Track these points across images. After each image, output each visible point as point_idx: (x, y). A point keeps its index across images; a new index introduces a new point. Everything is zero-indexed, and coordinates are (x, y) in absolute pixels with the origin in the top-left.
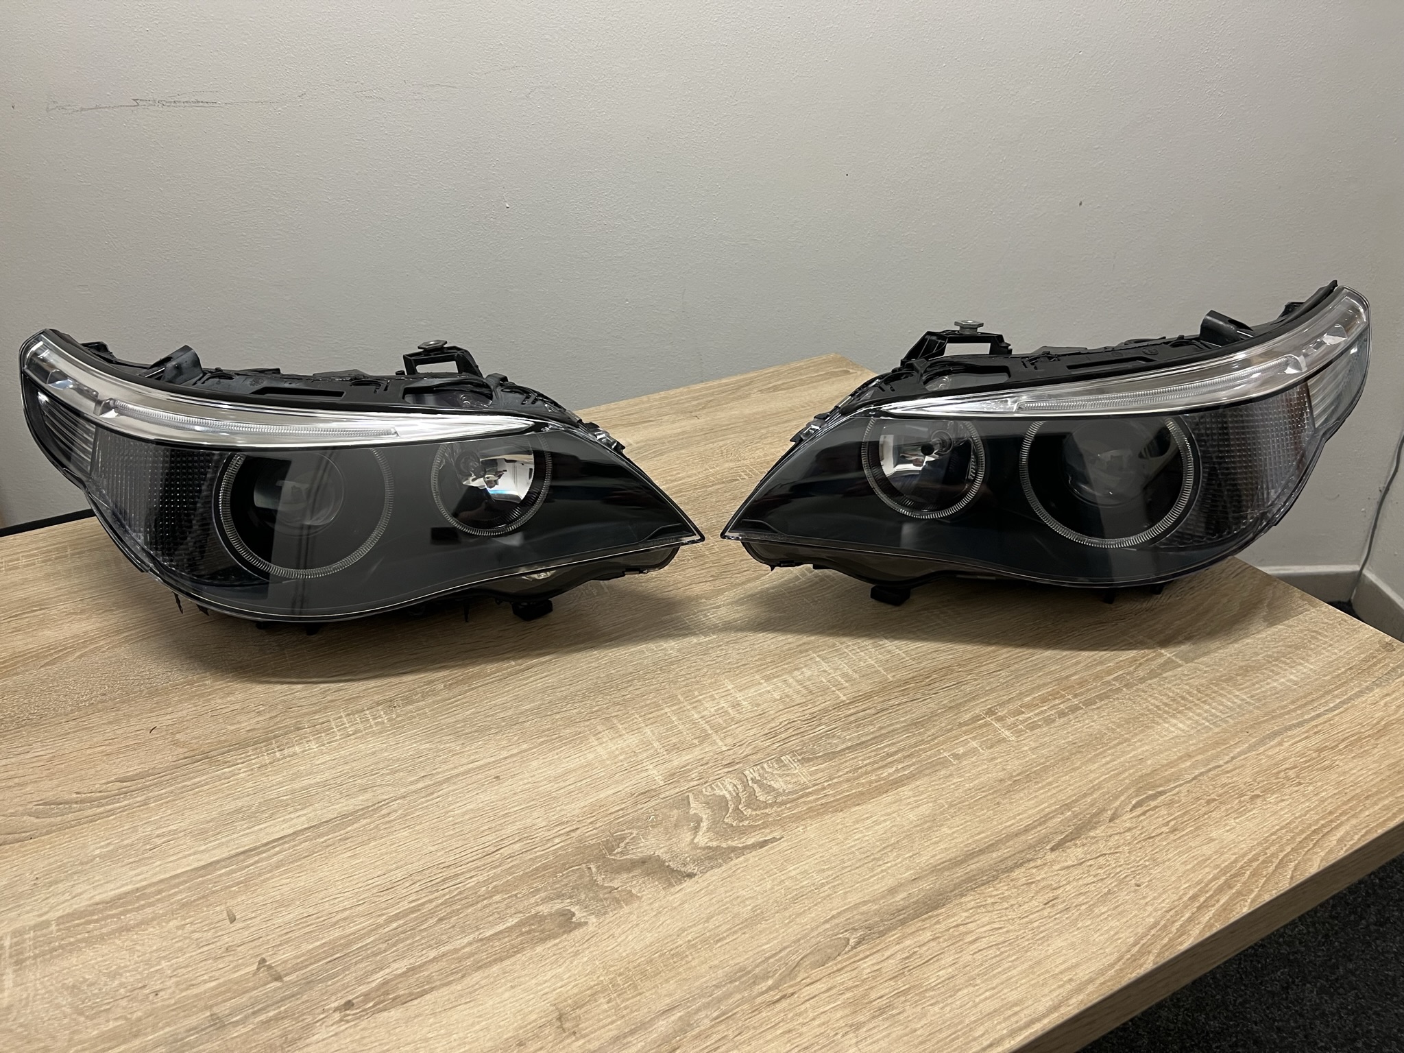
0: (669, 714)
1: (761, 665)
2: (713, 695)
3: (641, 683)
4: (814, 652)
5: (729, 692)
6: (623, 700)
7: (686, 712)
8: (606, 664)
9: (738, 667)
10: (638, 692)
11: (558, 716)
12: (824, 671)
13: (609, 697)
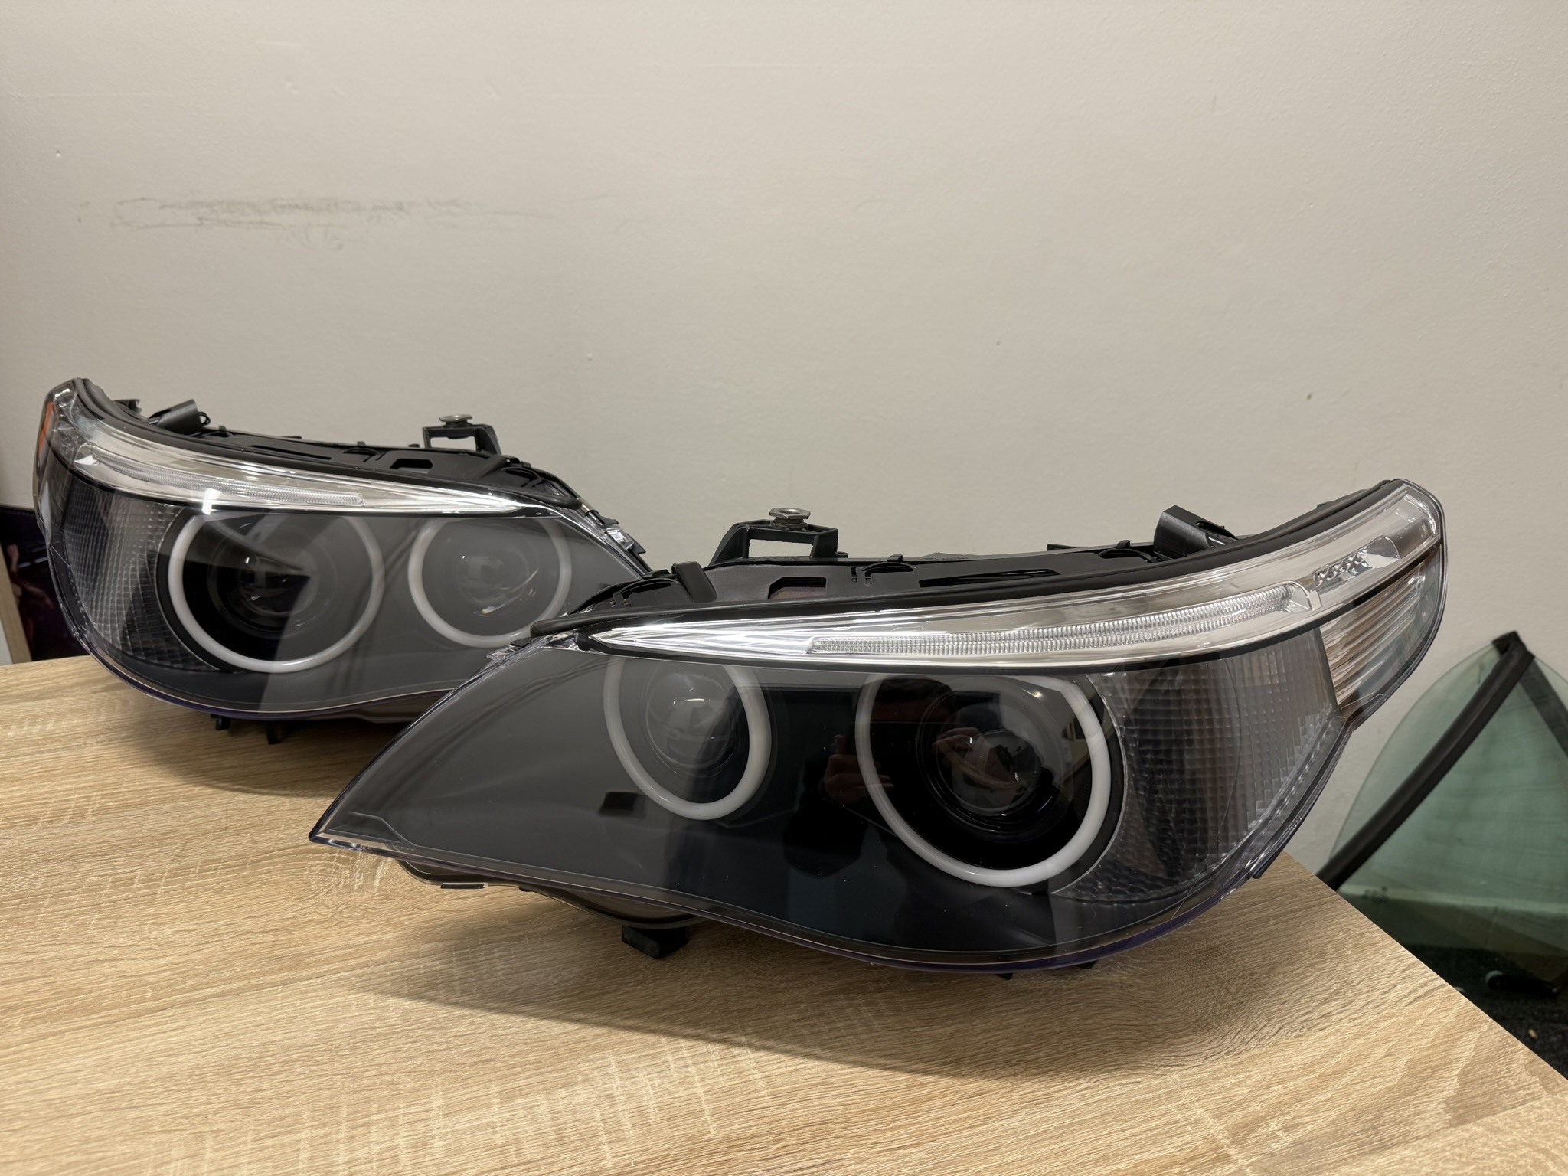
0: (301, 1146)
1: (515, 1066)
2: (397, 1117)
3: (302, 1070)
4: (616, 1054)
5: (428, 1114)
6: (253, 1102)
7: (331, 1146)
8: (279, 1020)
9: (475, 1064)
10: (287, 1088)
11: (132, 1114)
12: (610, 1097)
13: (234, 1089)
